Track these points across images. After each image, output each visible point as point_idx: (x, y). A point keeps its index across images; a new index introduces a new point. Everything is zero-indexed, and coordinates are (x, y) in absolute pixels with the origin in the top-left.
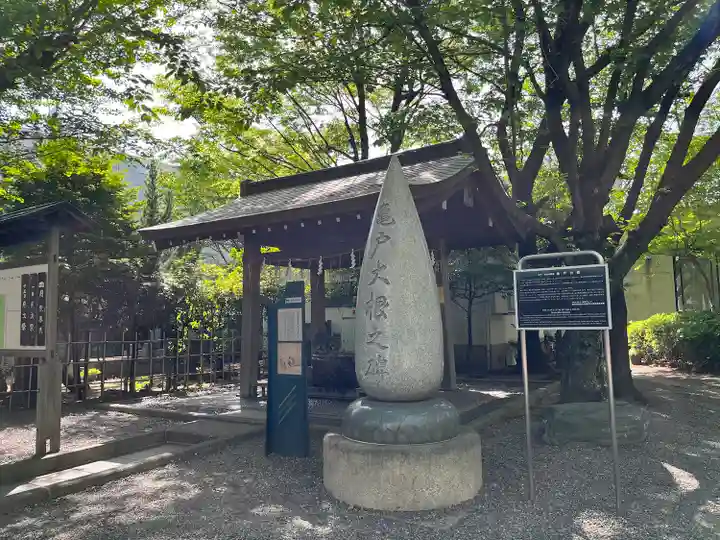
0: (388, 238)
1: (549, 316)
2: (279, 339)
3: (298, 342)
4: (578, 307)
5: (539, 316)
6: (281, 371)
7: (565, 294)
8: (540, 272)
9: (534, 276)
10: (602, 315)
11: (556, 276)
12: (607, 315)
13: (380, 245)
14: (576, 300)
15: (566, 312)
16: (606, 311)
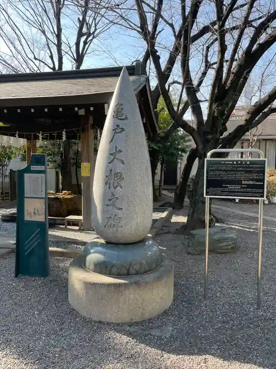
0: (123, 130)
1: (227, 190)
2: (26, 196)
3: (42, 198)
4: (246, 184)
5: (220, 189)
6: (27, 218)
7: (238, 176)
8: (223, 161)
9: (219, 163)
10: (261, 191)
11: (233, 164)
12: (263, 191)
13: (116, 134)
14: (245, 180)
15: (238, 187)
16: (263, 188)
